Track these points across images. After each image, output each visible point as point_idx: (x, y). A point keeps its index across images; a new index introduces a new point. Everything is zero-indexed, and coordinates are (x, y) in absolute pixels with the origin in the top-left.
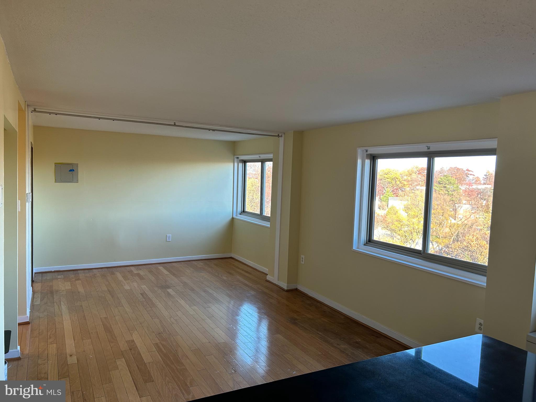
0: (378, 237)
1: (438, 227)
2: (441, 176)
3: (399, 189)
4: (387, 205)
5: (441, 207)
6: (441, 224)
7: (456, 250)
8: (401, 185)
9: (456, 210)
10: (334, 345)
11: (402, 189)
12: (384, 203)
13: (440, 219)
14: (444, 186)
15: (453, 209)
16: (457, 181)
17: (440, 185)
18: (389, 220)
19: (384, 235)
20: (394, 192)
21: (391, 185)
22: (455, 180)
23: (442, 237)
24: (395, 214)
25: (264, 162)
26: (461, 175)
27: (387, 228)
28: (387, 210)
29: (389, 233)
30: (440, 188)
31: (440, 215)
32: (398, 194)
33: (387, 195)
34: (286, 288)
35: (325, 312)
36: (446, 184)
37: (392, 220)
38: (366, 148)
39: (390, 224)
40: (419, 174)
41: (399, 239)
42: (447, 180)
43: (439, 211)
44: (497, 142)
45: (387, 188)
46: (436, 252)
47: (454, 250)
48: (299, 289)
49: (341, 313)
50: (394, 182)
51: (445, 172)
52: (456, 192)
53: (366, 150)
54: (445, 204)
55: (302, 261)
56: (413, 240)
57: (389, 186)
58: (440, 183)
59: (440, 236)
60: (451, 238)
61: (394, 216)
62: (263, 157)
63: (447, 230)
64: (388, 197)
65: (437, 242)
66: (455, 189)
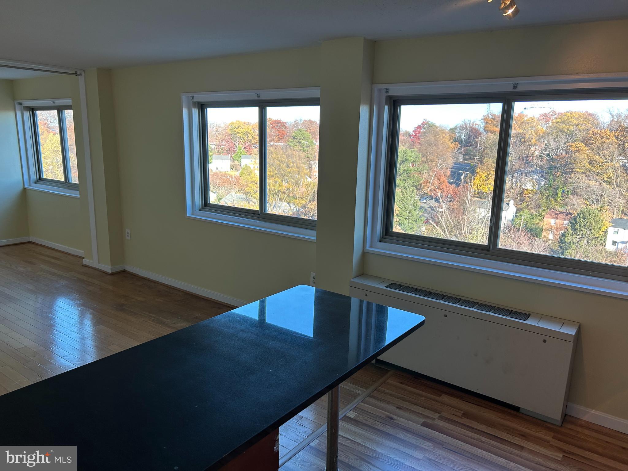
0: (232, 202)
1: (295, 186)
2: (295, 129)
3: (252, 145)
4: (240, 165)
5: (297, 165)
6: (297, 183)
7: (312, 210)
8: (254, 141)
9: (311, 168)
10: (171, 325)
11: (255, 145)
12: (236, 162)
13: (296, 178)
14: (299, 142)
15: (309, 167)
16: (311, 135)
17: (295, 141)
18: (243, 182)
19: (239, 199)
20: (247, 150)
21: (243, 141)
22: (309, 135)
23: (298, 198)
24: (249, 175)
25: (61, 111)
26: (315, 129)
27: (242, 190)
28: (241, 170)
29: (244, 196)
30: (294, 143)
31: (296, 174)
32: (251, 151)
33: (240, 153)
34: (109, 271)
35: (160, 291)
36: (300, 140)
37: (247, 182)
38: (192, 94)
39: (244, 186)
40: (272, 128)
41: (255, 203)
42: (302, 135)
43: (295, 170)
44: (320, 90)
45: (239, 144)
46: (294, 214)
47: (310, 210)
48: (127, 271)
49: (179, 290)
50: (245, 138)
51: (299, 126)
52: (311, 148)
53: (192, 97)
54: (300, 162)
55: (128, 236)
56: (270, 203)
57: (241, 142)
58: (294, 138)
59: (297, 197)
60: (308, 198)
61: (248, 177)
62: (59, 102)
63: (304, 190)
64: (241, 155)
65: (294, 204)
66: (310, 144)
